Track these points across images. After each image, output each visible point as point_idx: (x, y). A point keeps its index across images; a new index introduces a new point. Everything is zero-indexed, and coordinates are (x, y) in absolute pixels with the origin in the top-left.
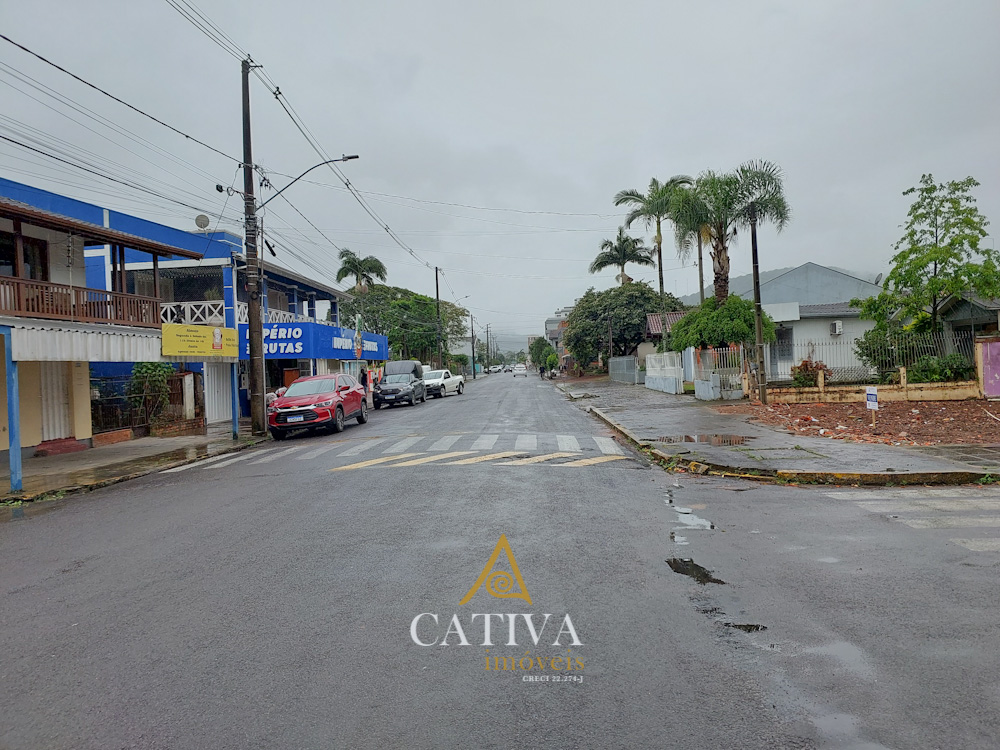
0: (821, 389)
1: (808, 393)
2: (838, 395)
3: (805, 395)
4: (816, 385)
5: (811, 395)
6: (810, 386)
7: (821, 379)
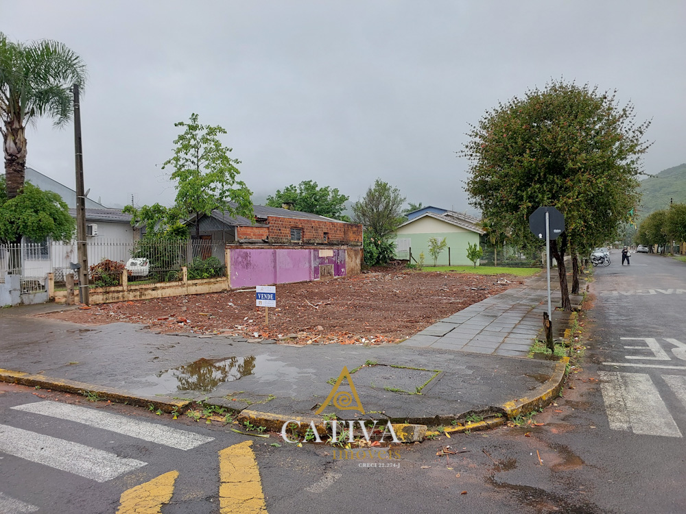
0: (125, 288)
1: (114, 292)
2: (138, 293)
3: (111, 295)
4: (122, 285)
5: (116, 295)
6: (115, 285)
7: (125, 278)
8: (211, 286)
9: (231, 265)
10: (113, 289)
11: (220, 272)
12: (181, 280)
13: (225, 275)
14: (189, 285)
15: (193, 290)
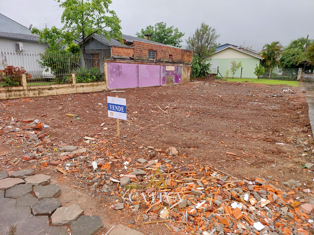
0: (25, 88)
1: (16, 91)
2: (37, 92)
3: (13, 93)
4: (21, 85)
5: (18, 93)
6: (16, 86)
7: (24, 80)
8: (94, 87)
9: (108, 73)
10: (14, 88)
11: (100, 78)
12: (71, 82)
13: (104, 80)
14: (77, 87)
15: (81, 90)
